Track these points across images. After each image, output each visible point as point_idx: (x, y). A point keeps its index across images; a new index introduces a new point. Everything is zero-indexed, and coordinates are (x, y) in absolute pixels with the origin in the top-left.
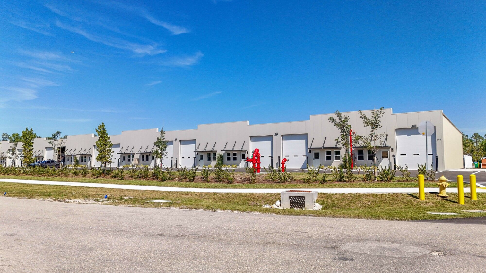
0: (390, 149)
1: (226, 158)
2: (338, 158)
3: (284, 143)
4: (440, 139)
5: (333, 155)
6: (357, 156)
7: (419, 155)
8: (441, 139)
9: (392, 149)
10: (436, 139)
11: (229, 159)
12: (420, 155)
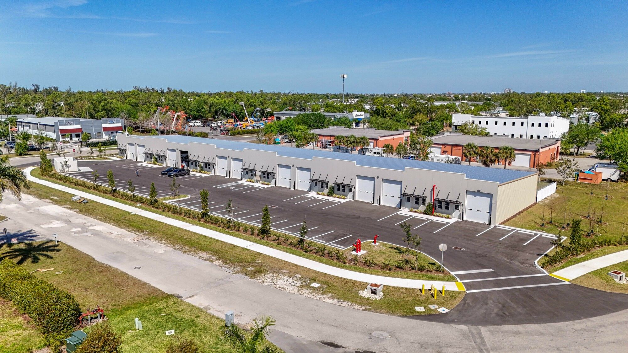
0: (461, 204)
1: (336, 188)
2: (424, 204)
3: (384, 185)
4: (495, 203)
5: (420, 201)
6: (438, 205)
9: (463, 205)
10: (492, 203)
11: (339, 190)
12: (481, 211)
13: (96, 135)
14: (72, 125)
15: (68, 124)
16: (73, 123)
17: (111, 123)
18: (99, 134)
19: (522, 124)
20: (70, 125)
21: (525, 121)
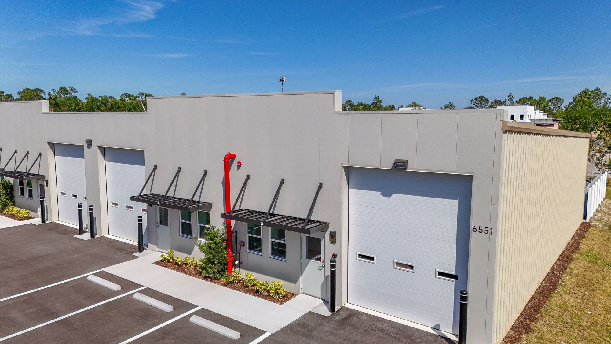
1: (18, 188)
4: (483, 229)
5: (195, 223)
6: (246, 236)
7: (412, 267)
8: (489, 231)
9: (334, 236)
10: (472, 227)
11: (22, 192)
12: (414, 268)
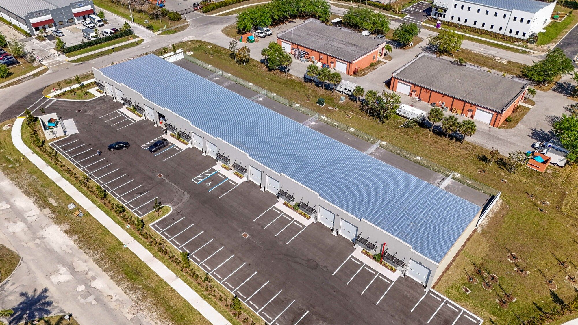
3: (342, 221)
9: (406, 266)
13: (68, 21)
14: (42, 16)
15: (38, 15)
16: (43, 14)
17: (81, 7)
18: (71, 21)
19: (505, 16)
20: (41, 16)
21: (508, 14)
